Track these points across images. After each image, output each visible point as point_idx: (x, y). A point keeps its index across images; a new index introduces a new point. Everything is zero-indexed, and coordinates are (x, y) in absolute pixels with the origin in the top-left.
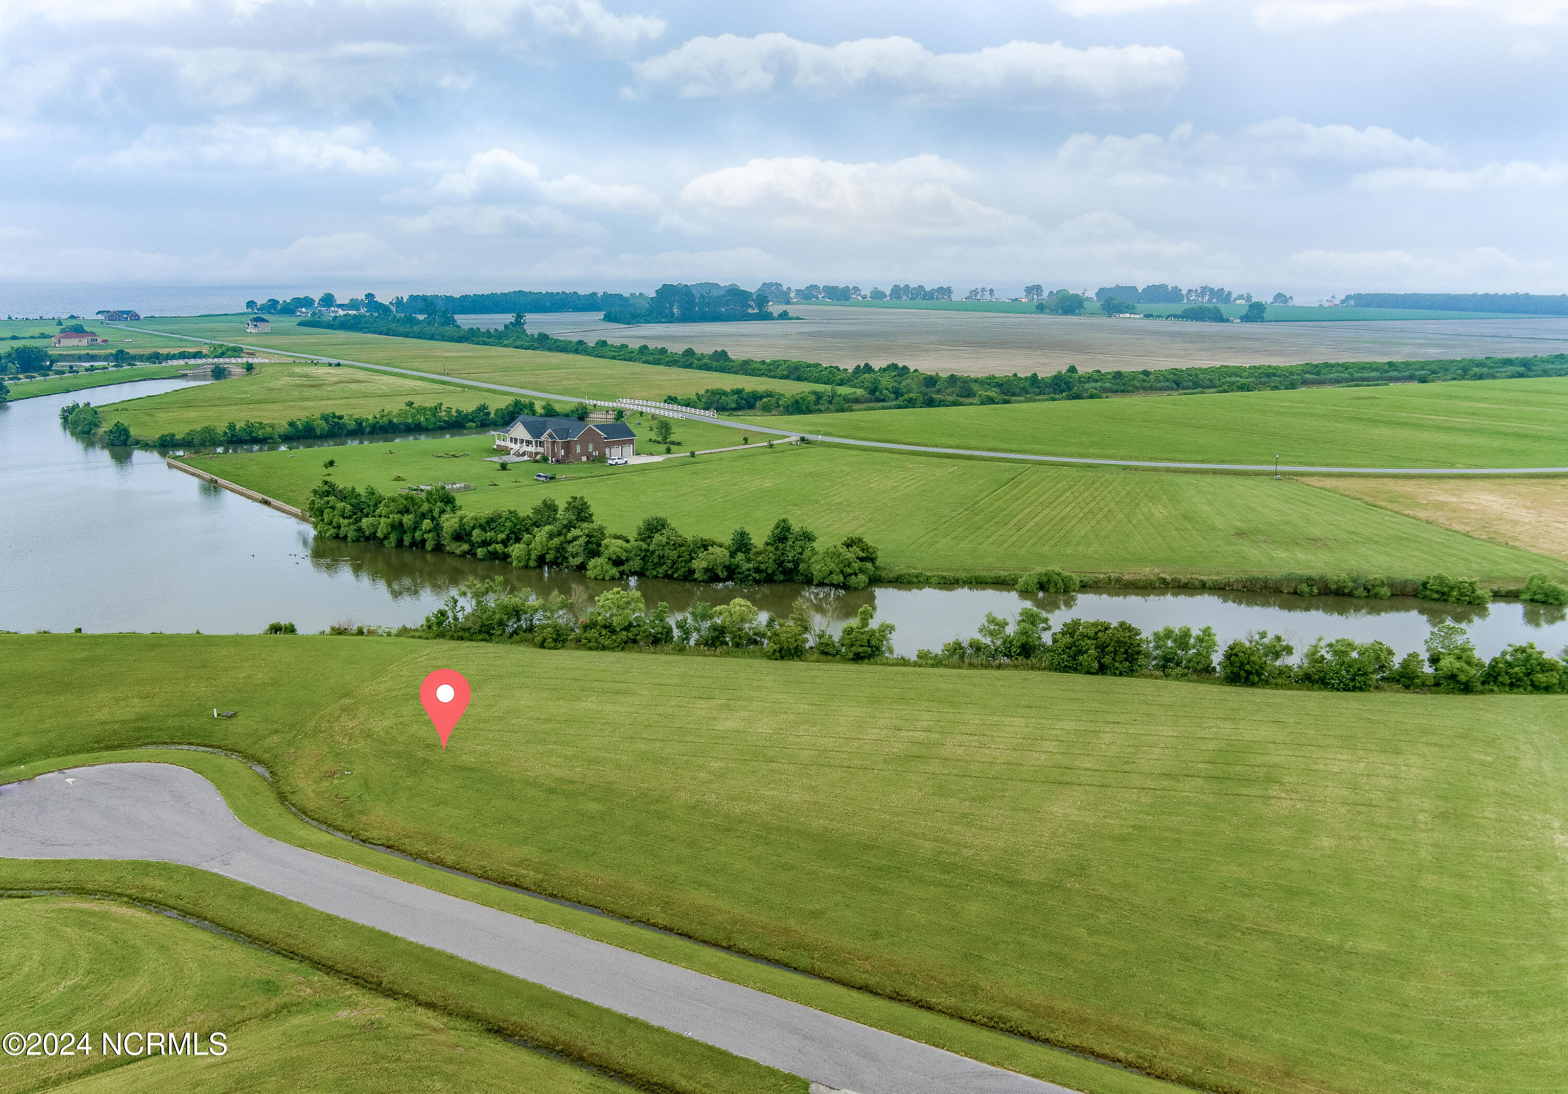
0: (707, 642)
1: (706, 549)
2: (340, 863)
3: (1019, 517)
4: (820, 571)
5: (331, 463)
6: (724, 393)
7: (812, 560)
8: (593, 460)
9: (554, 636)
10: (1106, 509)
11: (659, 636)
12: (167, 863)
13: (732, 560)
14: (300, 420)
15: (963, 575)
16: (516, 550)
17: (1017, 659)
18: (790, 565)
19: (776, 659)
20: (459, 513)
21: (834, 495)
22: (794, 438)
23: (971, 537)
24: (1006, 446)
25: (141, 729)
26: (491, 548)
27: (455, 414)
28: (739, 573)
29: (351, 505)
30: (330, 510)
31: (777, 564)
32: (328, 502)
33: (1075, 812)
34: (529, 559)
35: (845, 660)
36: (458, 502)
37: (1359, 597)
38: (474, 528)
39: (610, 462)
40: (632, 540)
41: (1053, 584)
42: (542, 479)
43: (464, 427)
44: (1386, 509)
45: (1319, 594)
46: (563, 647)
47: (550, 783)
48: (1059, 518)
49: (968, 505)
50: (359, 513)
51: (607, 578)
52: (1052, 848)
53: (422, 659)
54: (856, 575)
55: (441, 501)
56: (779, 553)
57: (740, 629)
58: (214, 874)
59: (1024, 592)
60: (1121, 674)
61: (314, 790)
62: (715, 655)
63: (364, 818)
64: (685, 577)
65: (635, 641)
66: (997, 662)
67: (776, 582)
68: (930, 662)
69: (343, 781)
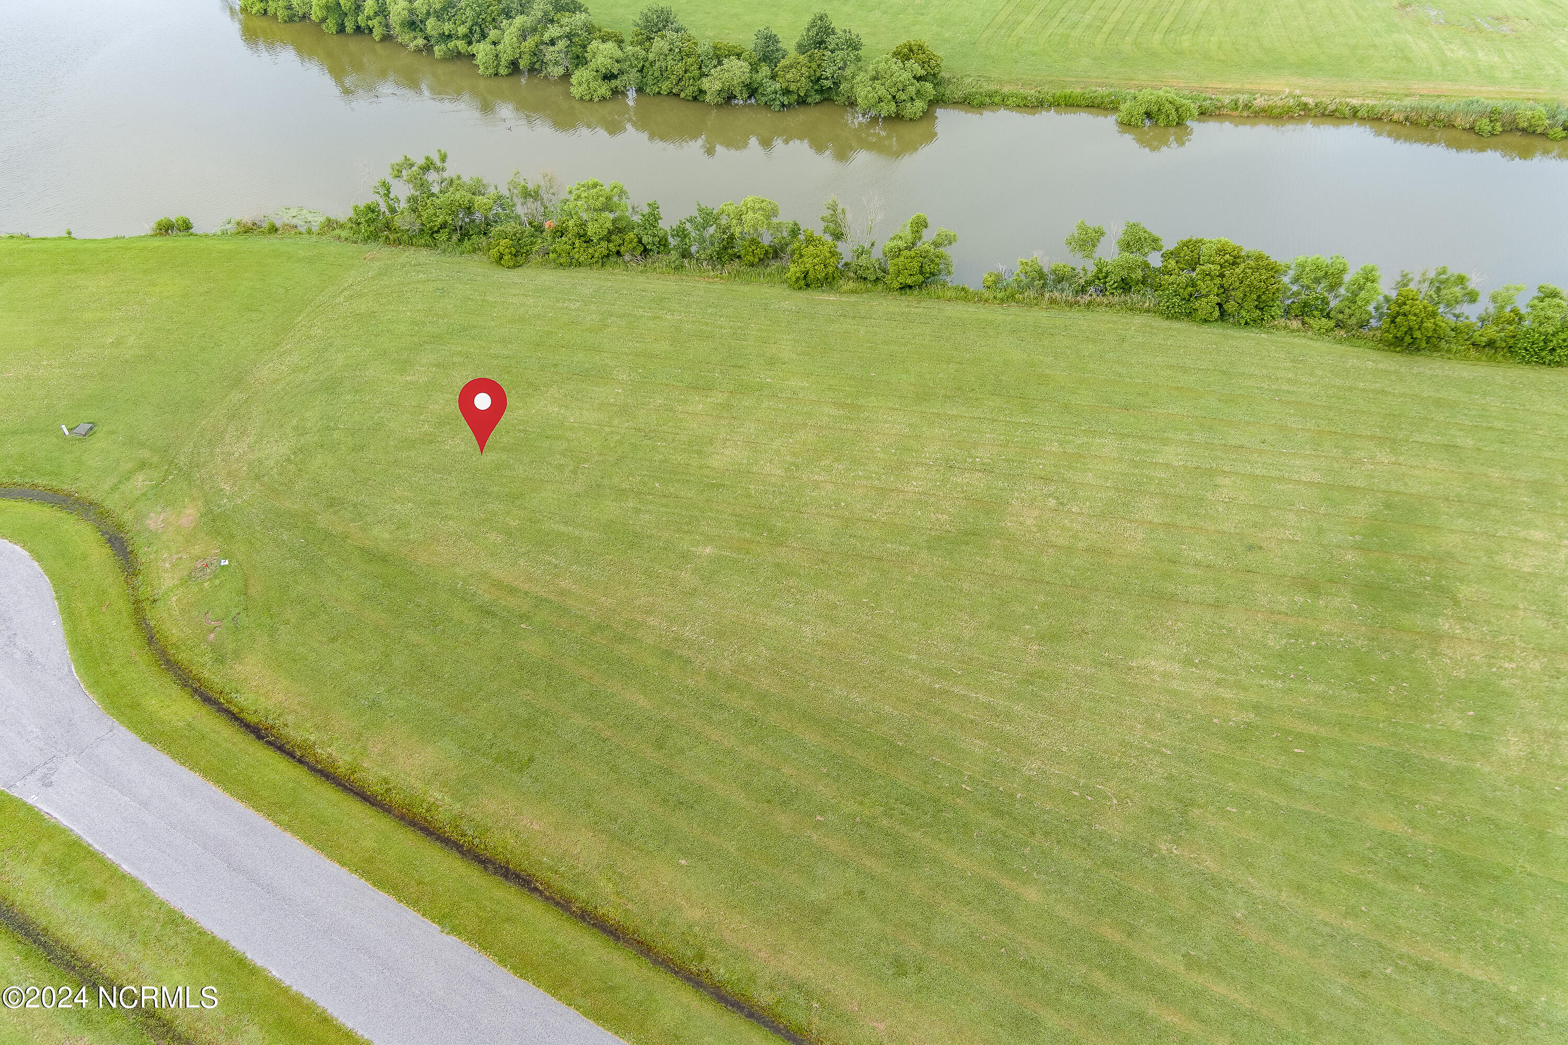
1: (720, 63)
4: (866, 96)
7: (858, 79)
9: (514, 249)
11: (649, 247)
13: (755, 76)
15: (1049, 91)
16: (482, 50)
17: (1113, 296)
18: (828, 83)
19: (800, 288)
26: (451, 45)
28: (763, 94)
31: (812, 81)
34: (498, 65)
35: (889, 289)
37: (1553, 139)
38: (428, 14)
40: (628, 38)
41: (1163, 116)
45: (1502, 133)
46: (527, 261)
51: (596, 98)
53: (341, 299)
54: (912, 100)
56: (814, 65)
57: (754, 242)
58: (30, 809)
59: (1126, 125)
60: (1246, 323)
61: (179, 600)
62: (721, 278)
63: (239, 668)
64: (695, 98)
65: (618, 253)
66: (1087, 298)
67: (810, 104)
68: (999, 296)
69: (217, 582)
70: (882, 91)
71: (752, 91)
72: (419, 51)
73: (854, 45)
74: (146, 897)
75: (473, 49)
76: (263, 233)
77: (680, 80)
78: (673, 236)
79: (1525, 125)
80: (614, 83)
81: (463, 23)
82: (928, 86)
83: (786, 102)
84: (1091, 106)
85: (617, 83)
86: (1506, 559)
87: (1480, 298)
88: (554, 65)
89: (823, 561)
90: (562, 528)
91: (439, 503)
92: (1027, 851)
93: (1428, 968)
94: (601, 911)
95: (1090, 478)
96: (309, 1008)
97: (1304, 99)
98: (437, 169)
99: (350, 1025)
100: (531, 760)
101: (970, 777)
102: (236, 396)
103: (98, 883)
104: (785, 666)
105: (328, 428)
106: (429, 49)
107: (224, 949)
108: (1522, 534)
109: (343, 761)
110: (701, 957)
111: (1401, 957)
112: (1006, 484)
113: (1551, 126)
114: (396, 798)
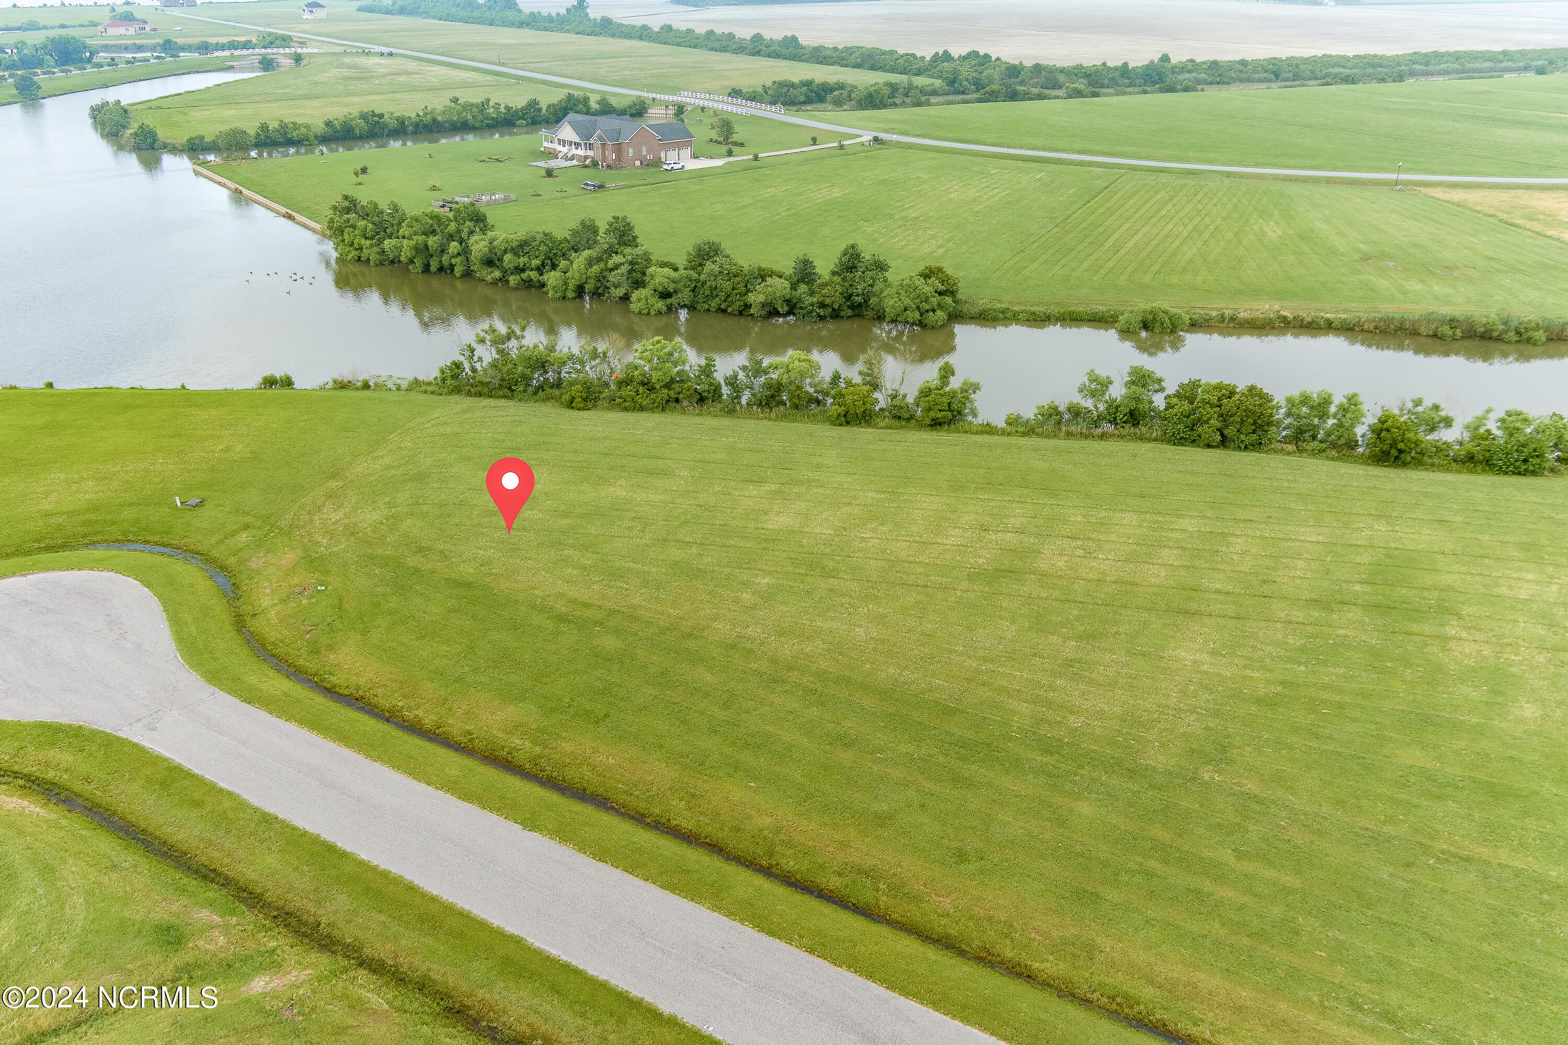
0: (761, 402)
1: (764, 280)
2: (291, 728)
3: (1116, 235)
4: (893, 307)
5: (364, 170)
6: (792, 85)
7: (885, 293)
8: (648, 165)
9: (584, 395)
10: (1212, 227)
11: (705, 394)
12: (80, 727)
13: (794, 293)
14: (337, 119)
15: (1054, 310)
16: (552, 278)
17: (1123, 427)
18: (859, 299)
19: (841, 425)
20: (489, 234)
21: (910, 207)
22: (867, 137)
23: (1063, 262)
24: (1097, 148)
25: (89, 523)
26: (524, 276)
27: (504, 111)
28: (801, 308)
29: (373, 224)
30: (351, 230)
31: (844, 297)
32: (348, 220)
33: (1205, 657)
34: (566, 289)
35: (921, 426)
36: (490, 221)
37: (1509, 343)
38: (505, 252)
39: (665, 167)
40: (681, 267)
41: (1158, 324)
42: (589, 188)
43: (514, 125)
44: (1525, 229)
45: (1463, 338)
46: (595, 406)
47: (561, 607)
48: (1160, 237)
49: (1059, 221)
50: (383, 233)
51: (653, 313)
52: (1183, 716)
53: (429, 425)
54: (934, 311)
55: (471, 220)
56: (846, 284)
57: (799, 388)
58: (135, 746)
59: (1126, 333)
60: (1246, 447)
61: (278, 613)
62: (770, 419)
63: (332, 656)
64: (741, 313)
65: (677, 400)
66: (1099, 431)
67: (843, 317)
68: (1021, 429)
69: (314, 600)
70: (907, 302)
71: (792, 307)
72: (495, 283)
73: (881, 266)
74: (241, 805)
75: (545, 277)
76: (357, 389)
78: (726, 384)
79: (1482, 329)
80: (669, 301)
81: (537, 257)
82: (948, 300)
83: (822, 314)
84: (1093, 321)
85: (672, 300)
86: (1504, 591)
87: (1454, 424)
88: (616, 288)
89: (872, 588)
90: (631, 565)
91: (519, 549)
92: (1078, 778)
93: (1468, 859)
94: (674, 823)
95: (1113, 537)
96: (397, 881)
97: (1284, 313)
98: (517, 338)
99: (435, 893)
100: (607, 716)
101: (1019, 727)
102: (333, 484)
103: (197, 796)
104: (841, 654)
105: (417, 504)
106: (503, 280)
107: (315, 840)
108: (1516, 575)
109: (429, 720)
110: (771, 855)
111: (1443, 852)
112: (1037, 541)
113: (1506, 332)
114: (479, 745)
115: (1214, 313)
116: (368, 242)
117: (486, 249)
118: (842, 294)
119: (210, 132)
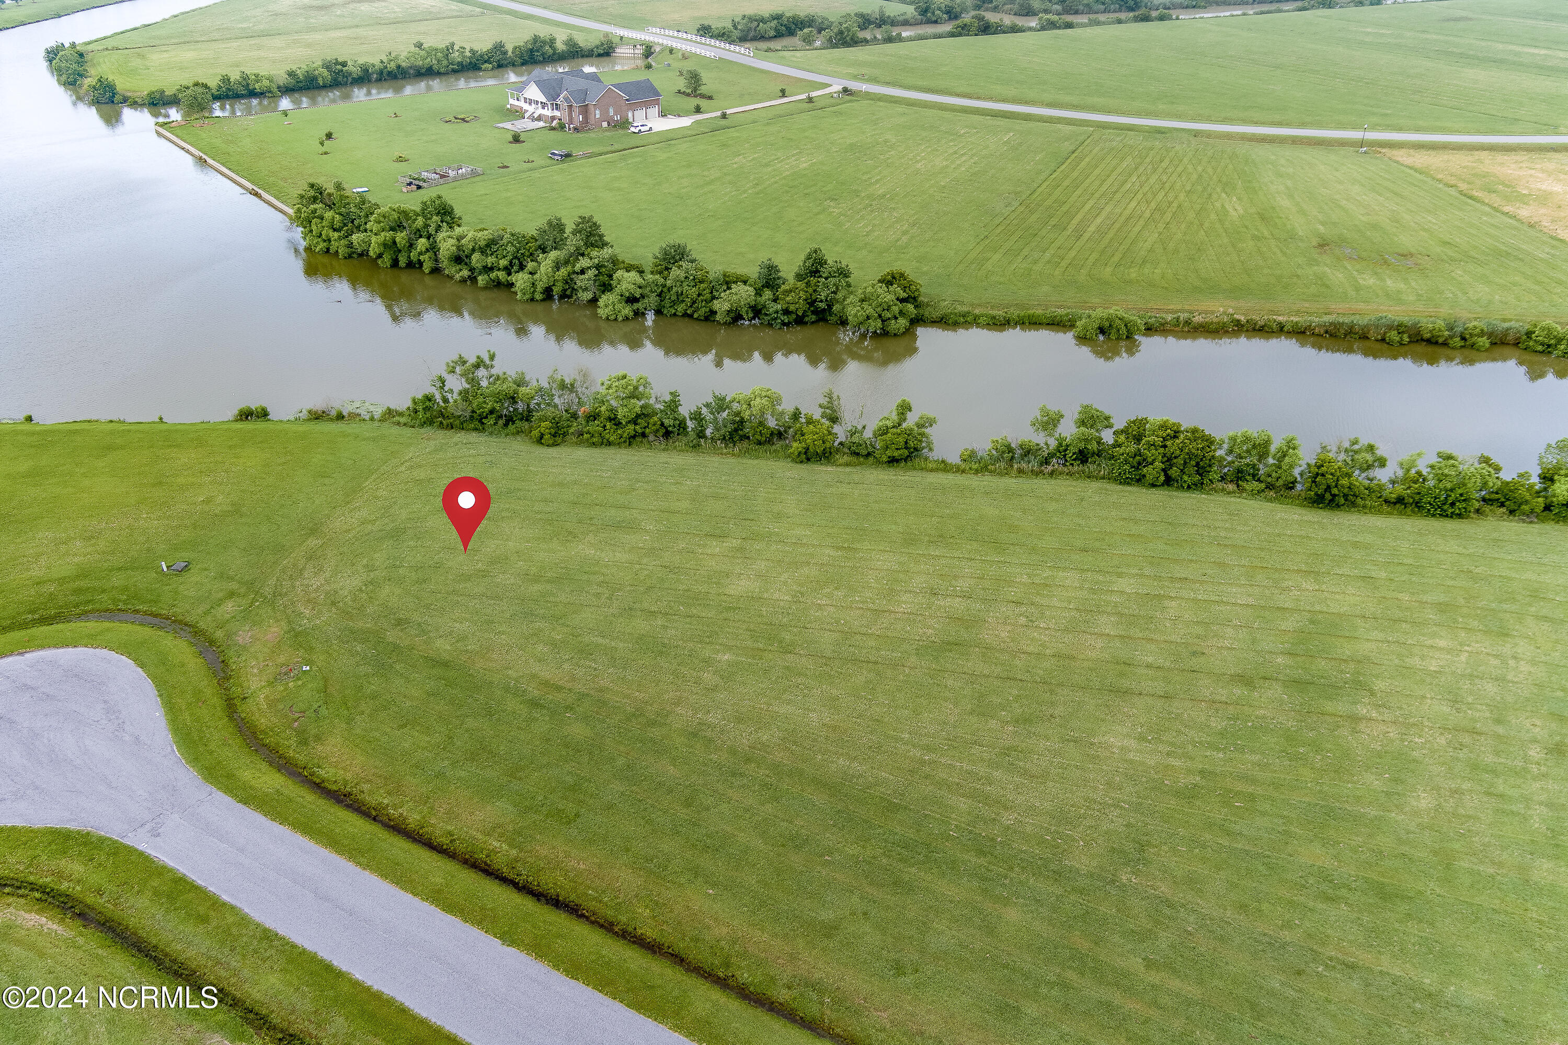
0: (724, 438)
1: (729, 288)
2: (285, 833)
3: (1079, 217)
4: (856, 315)
5: (329, 136)
6: (763, 20)
7: (848, 301)
8: (615, 126)
9: (553, 431)
10: (1175, 205)
11: (670, 429)
12: (88, 834)
13: (758, 299)
14: (300, 68)
15: (1015, 313)
16: (520, 280)
17: (1072, 464)
18: (823, 305)
19: (802, 462)
20: (458, 230)
21: (877, 181)
22: (837, 88)
23: (1025, 252)
24: (1068, 99)
25: (79, 591)
26: (493, 275)
27: (468, 54)
28: (766, 315)
29: (340, 214)
30: (319, 221)
31: (808, 303)
32: (315, 211)
33: (1133, 744)
34: (534, 292)
35: (878, 462)
36: (458, 212)
37: (1454, 348)
38: (473, 250)
39: (633, 129)
40: (648, 269)
41: (1115, 330)
42: (556, 157)
43: (479, 69)
44: (1483, 203)
45: (1409, 342)
46: (564, 441)
47: (534, 692)
48: (1123, 219)
49: (1024, 197)
50: (350, 224)
51: (620, 319)
52: (1107, 811)
53: (403, 468)
54: (896, 318)
55: (438, 214)
56: (810, 290)
57: (761, 424)
58: (141, 854)
59: (1082, 339)
60: (1189, 487)
61: (267, 697)
62: (733, 455)
63: (320, 748)
64: (707, 319)
65: (644, 435)
66: (1050, 468)
67: (807, 323)
68: (975, 467)
69: (300, 683)
70: (870, 311)
71: (757, 311)
72: (463, 281)
73: (844, 273)
74: (244, 921)
75: (512, 278)
76: (331, 420)
77: (694, 302)
78: (691, 419)
79: (1428, 335)
80: (636, 306)
81: (504, 257)
82: (910, 307)
83: (786, 321)
84: (1052, 324)
85: (639, 306)
86: (1416, 661)
87: (1388, 463)
88: (583, 291)
89: (826, 665)
90: (600, 640)
91: (493, 622)
92: (1007, 882)
93: (1353, 967)
94: (639, 932)
95: (1055, 602)
96: (389, 1002)
97: (1237, 317)
98: (486, 367)
99: (424, 1015)
100: (577, 815)
101: (956, 826)
102: (312, 542)
103: (202, 910)
104: (795, 743)
105: (395, 566)
106: (473, 279)
107: (313, 958)
108: (1429, 642)
109: (413, 818)
110: (727, 965)
111: (1331, 959)
112: (983, 607)
113: (1451, 337)
114: (460, 847)
115: (1169, 317)
116: (336, 235)
117: (454, 248)
118: (806, 300)
119: (170, 83)
